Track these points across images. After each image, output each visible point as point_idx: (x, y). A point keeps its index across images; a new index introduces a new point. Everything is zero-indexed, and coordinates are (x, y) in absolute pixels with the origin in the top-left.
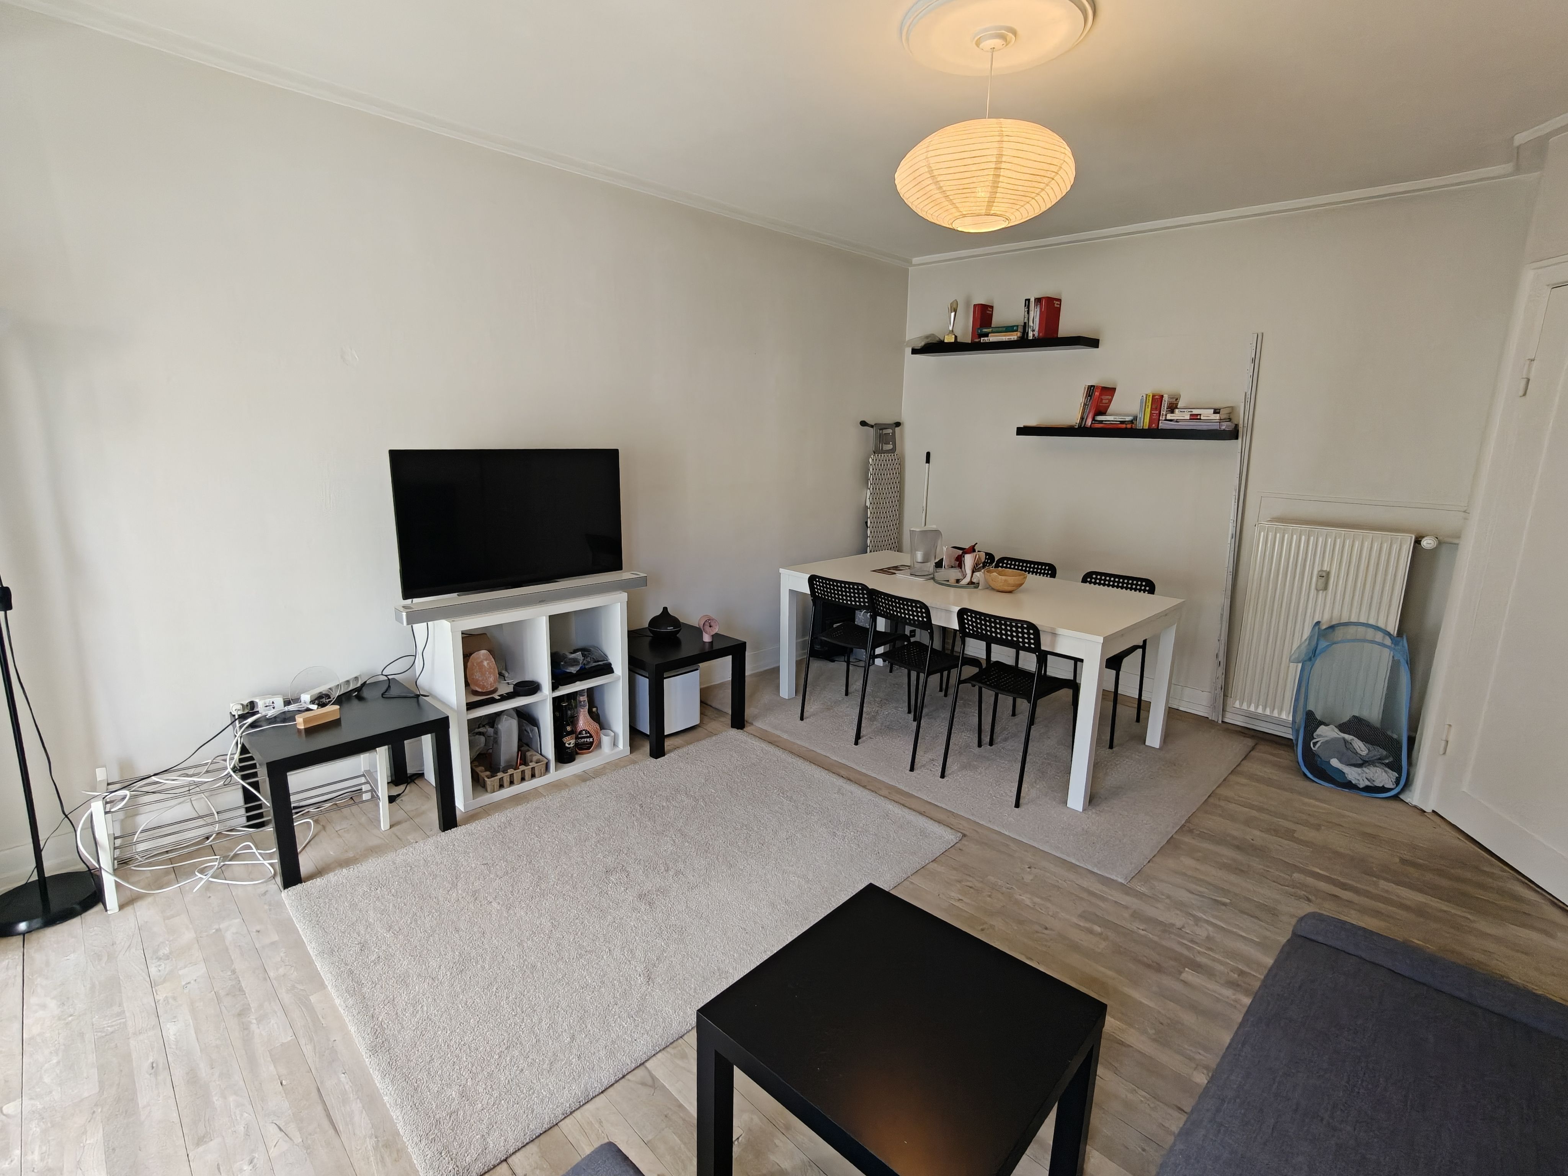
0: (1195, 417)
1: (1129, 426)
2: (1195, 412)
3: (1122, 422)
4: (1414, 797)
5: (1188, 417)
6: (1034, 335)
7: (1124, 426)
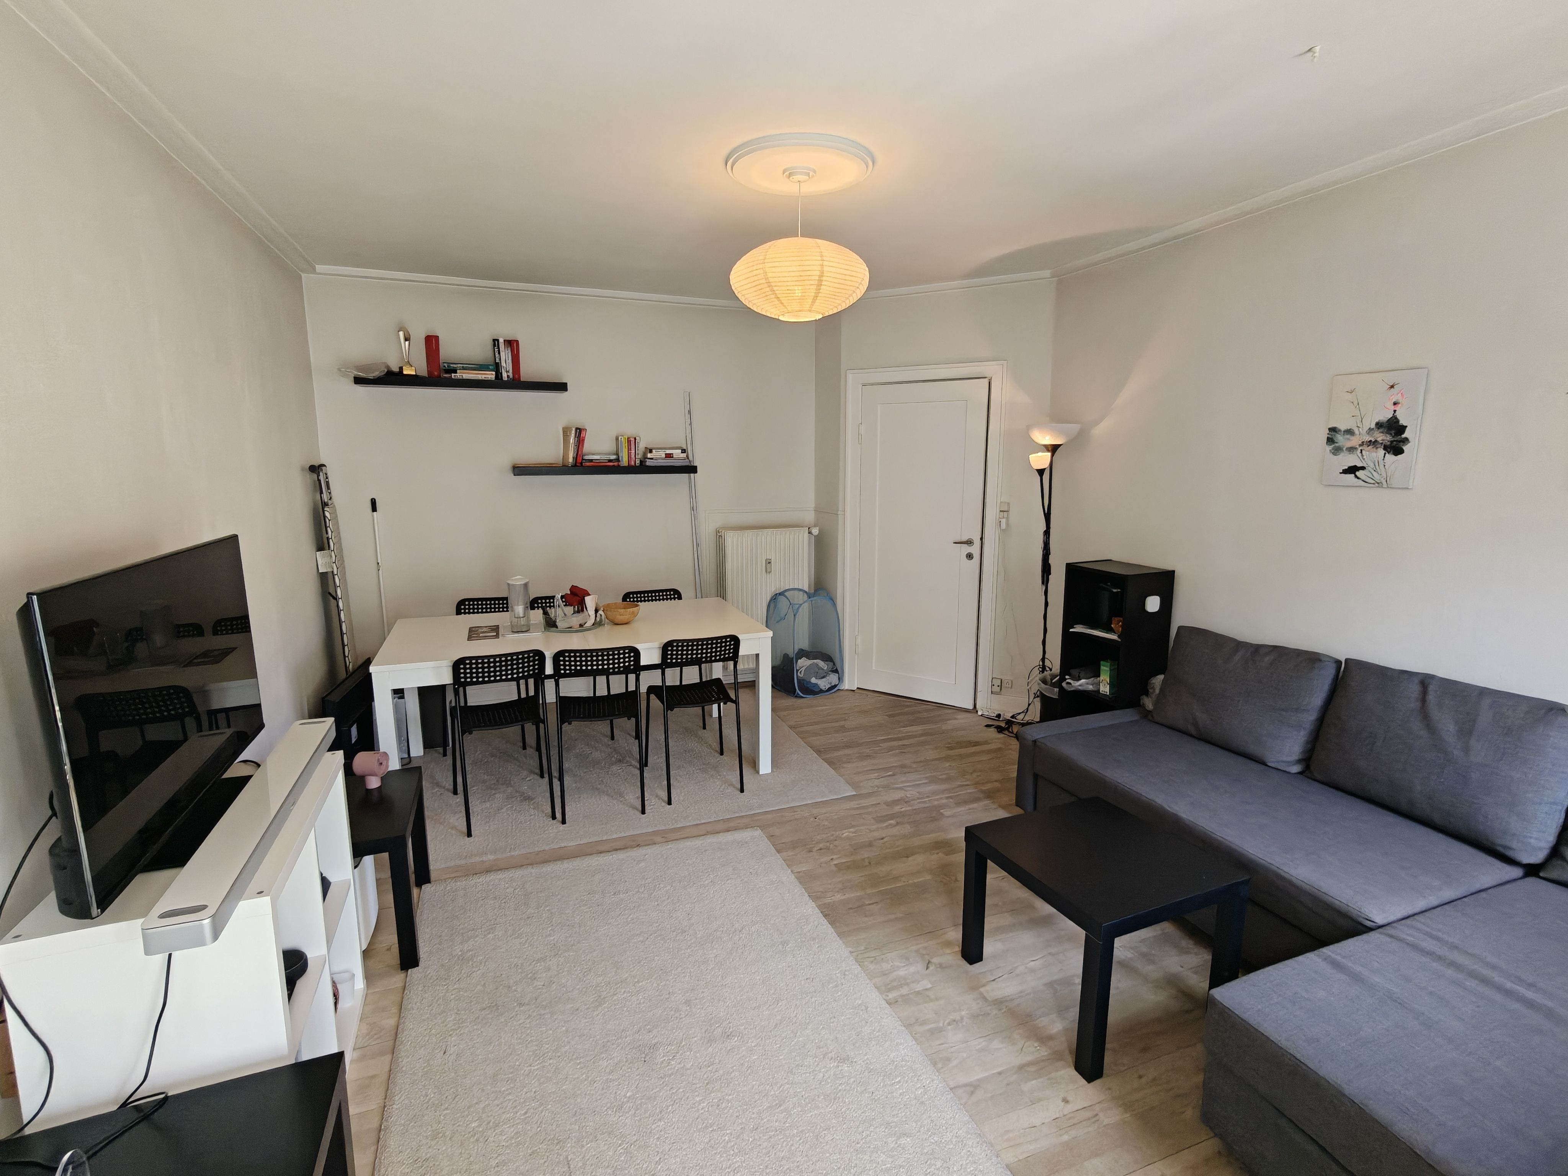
0: (669, 456)
1: (616, 464)
2: (668, 452)
3: (610, 461)
4: (846, 685)
5: (664, 456)
6: (508, 376)
7: (611, 464)
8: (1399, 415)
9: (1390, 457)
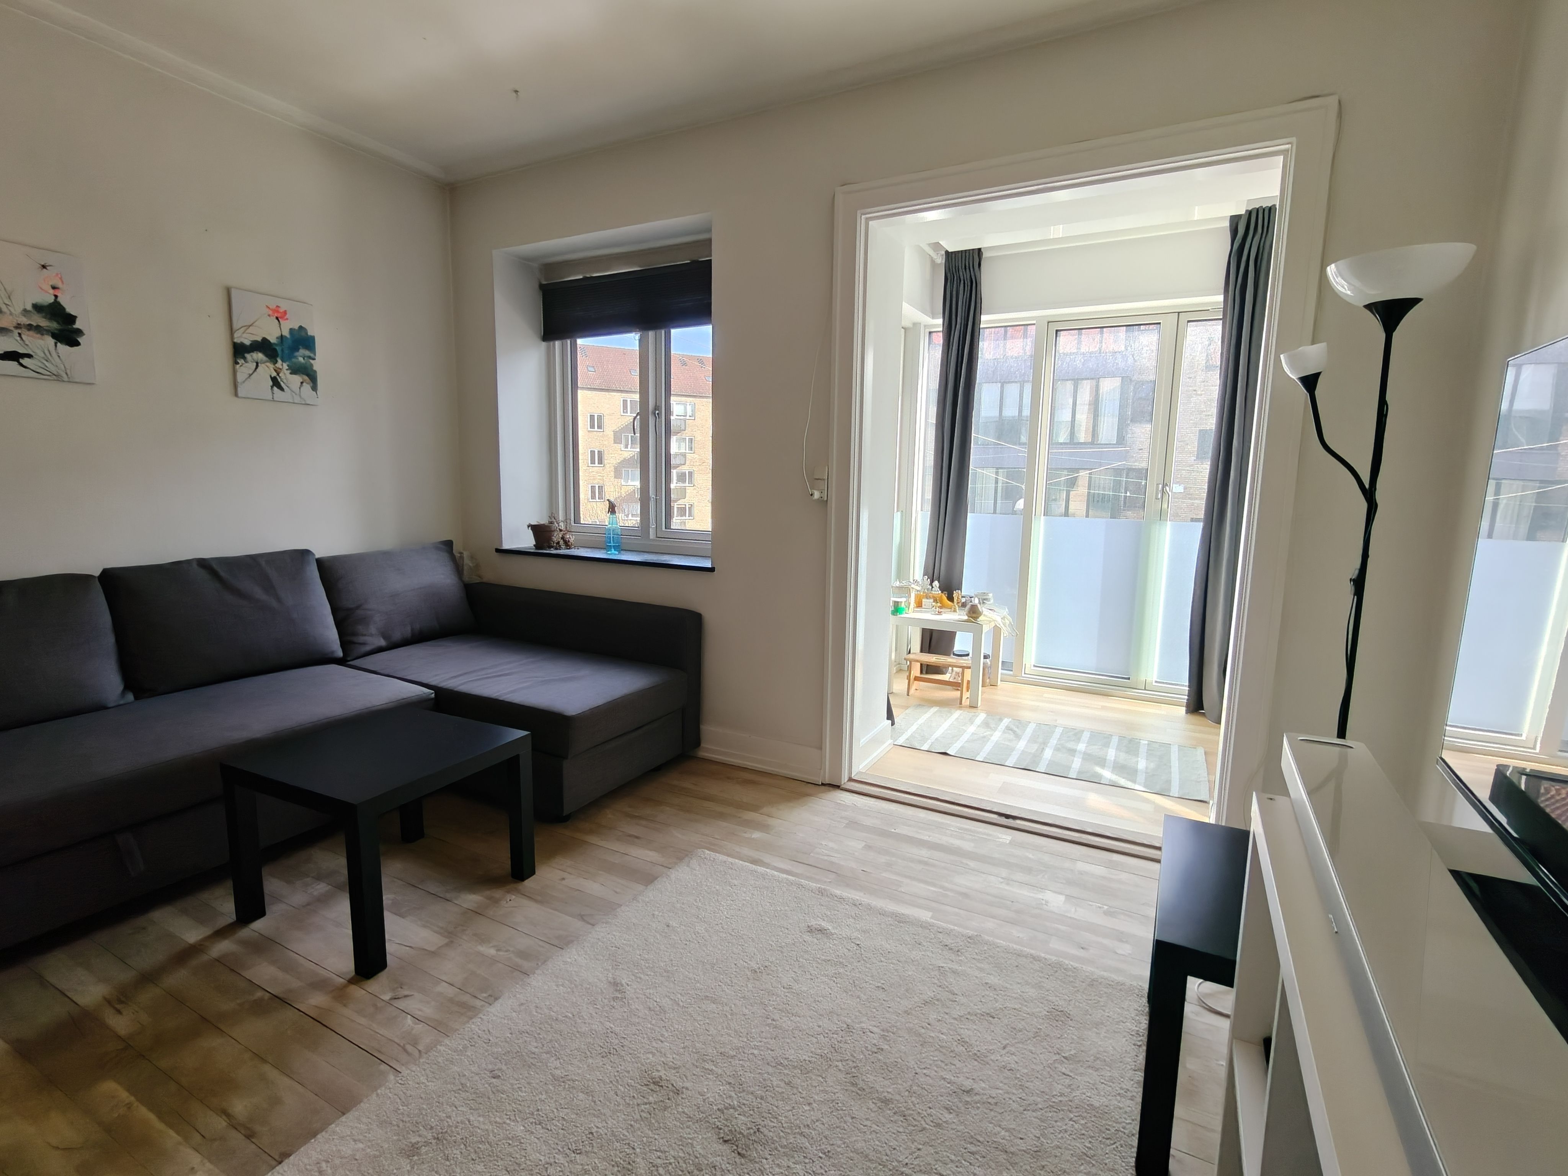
8: (62, 300)
9: (63, 348)
